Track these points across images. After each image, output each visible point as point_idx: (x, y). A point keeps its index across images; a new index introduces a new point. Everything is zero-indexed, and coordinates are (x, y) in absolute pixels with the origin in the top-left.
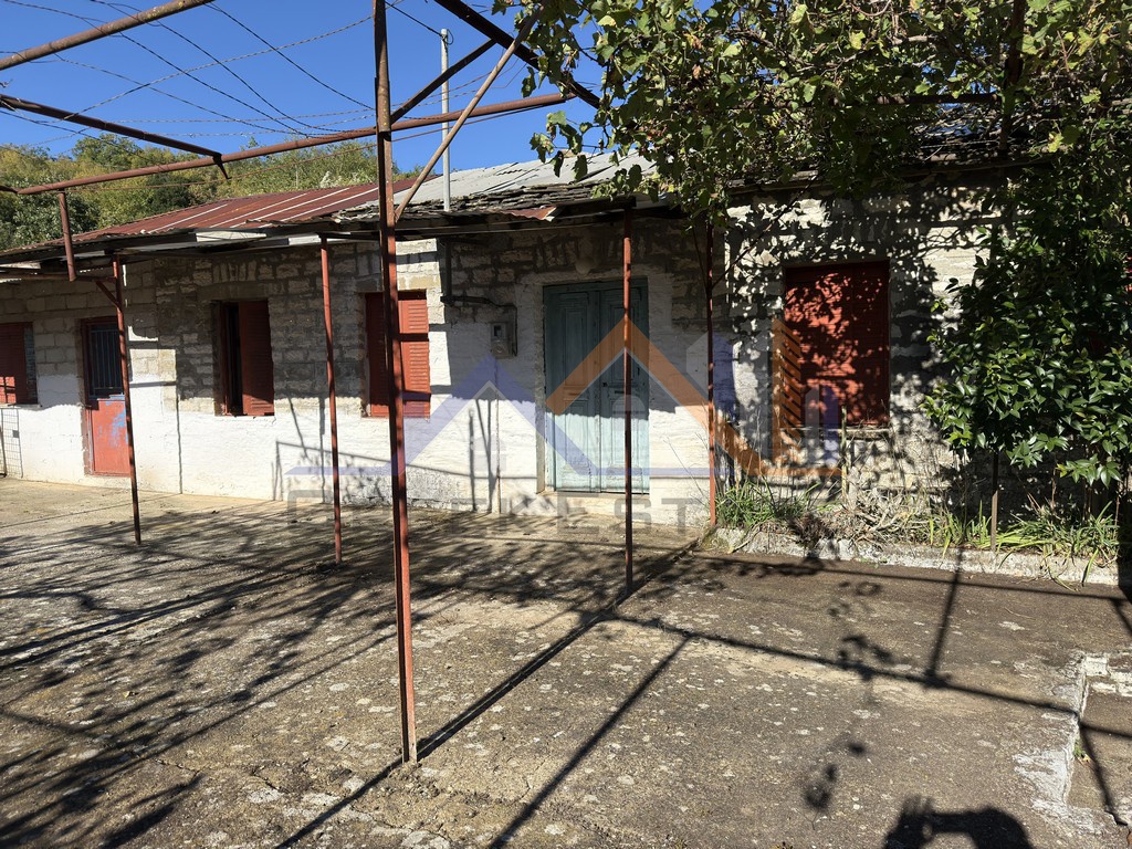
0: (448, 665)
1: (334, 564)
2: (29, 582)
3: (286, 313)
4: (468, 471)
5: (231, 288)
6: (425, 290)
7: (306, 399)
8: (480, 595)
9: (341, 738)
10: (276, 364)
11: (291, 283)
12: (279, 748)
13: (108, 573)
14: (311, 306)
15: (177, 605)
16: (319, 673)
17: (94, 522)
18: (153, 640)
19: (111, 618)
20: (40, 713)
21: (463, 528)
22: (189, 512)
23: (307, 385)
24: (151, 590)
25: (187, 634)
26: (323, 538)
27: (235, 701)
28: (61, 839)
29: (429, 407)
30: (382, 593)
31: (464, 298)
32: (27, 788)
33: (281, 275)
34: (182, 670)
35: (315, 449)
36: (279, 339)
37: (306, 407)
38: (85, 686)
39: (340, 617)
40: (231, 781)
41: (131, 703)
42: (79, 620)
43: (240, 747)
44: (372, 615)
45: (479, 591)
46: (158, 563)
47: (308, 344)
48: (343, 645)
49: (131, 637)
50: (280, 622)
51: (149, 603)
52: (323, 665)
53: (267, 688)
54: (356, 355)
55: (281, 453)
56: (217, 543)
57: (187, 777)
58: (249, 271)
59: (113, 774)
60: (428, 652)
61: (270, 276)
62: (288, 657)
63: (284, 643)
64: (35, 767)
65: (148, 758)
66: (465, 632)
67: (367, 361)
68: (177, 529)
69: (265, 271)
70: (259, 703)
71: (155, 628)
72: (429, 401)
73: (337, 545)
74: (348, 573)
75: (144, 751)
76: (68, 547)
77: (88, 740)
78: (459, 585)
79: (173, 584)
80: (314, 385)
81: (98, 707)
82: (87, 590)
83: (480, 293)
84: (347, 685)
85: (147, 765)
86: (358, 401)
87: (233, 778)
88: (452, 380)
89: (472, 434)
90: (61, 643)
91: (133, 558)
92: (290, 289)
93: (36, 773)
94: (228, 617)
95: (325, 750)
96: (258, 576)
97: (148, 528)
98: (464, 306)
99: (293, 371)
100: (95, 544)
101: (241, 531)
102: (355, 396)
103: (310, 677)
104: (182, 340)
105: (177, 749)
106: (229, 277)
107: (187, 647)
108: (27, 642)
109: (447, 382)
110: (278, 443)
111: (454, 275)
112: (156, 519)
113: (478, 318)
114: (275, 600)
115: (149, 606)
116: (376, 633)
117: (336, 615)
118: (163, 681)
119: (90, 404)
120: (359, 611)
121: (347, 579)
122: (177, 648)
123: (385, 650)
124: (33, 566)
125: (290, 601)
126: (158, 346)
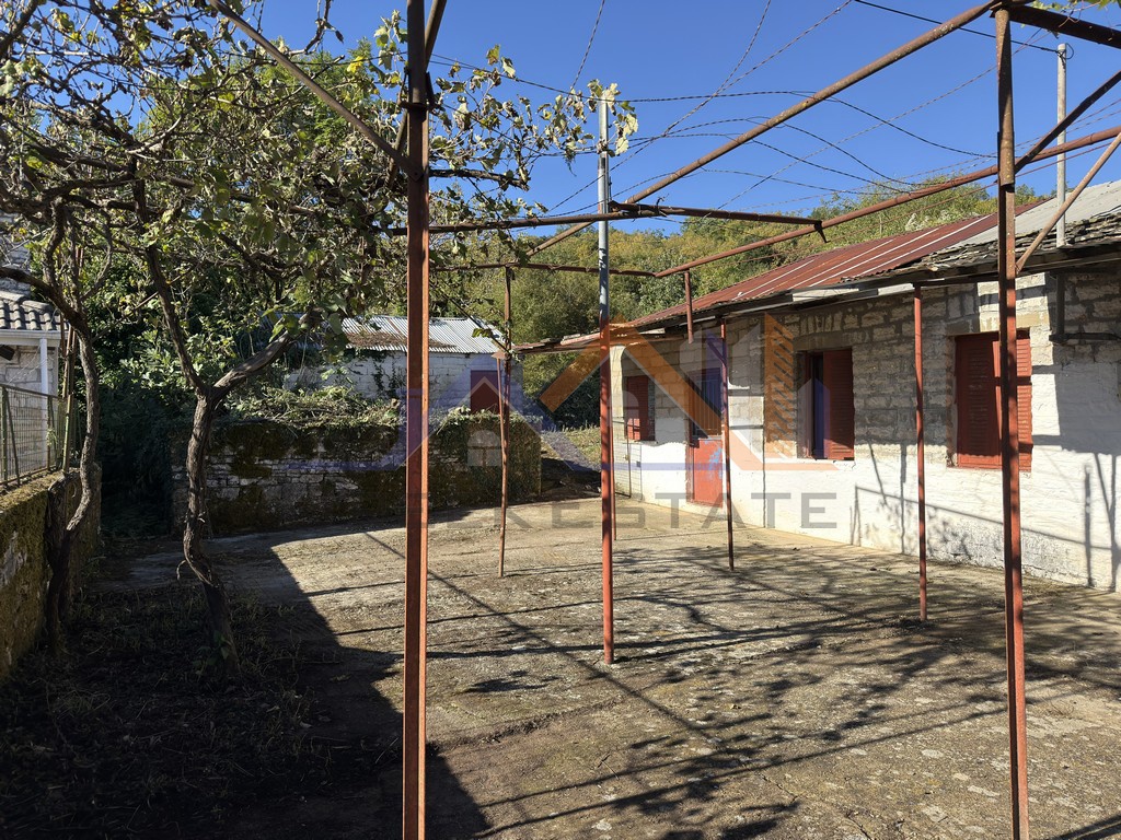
0: (1063, 764)
1: (918, 621)
2: (652, 589)
3: (869, 360)
4: (1082, 538)
5: (816, 338)
6: (1028, 329)
7: (887, 446)
8: (1104, 691)
9: (937, 809)
10: (857, 410)
11: (876, 331)
12: (872, 799)
13: (709, 592)
14: (896, 352)
15: (768, 633)
16: (910, 733)
17: (695, 544)
18: (750, 662)
19: (715, 633)
20: (666, 704)
21: (1075, 605)
22: (772, 546)
23: (888, 431)
24: (745, 614)
25: (779, 663)
26: (905, 591)
27: (826, 739)
28: (688, 818)
29: (1030, 460)
30: (976, 663)
31: (1081, 335)
32: (661, 766)
33: (866, 323)
34: (776, 696)
35: (895, 497)
36: (862, 386)
37: (888, 454)
38: (698, 690)
39: (929, 679)
40: (827, 815)
41: (735, 715)
42: (690, 630)
43: (834, 786)
44: (965, 685)
45: (1103, 686)
46: (749, 590)
47: (891, 390)
48: (935, 710)
49: (731, 654)
50: (865, 670)
51: (744, 626)
52: (914, 726)
53: (856, 735)
54: (943, 401)
55: (860, 499)
56: (800, 580)
57: (787, 800)
58: (834, 322)
59: (725, 775)
60: (1039, 743)
61: (855, 326)
62: (877, 708)
63: (871, 693)
64: (666, 750)
65: (752, 769)
66: (1086, 731)
67: (955, 407)
68: (762, 560)
69: (851, 321)
70: (850, 747)
71: (751, 651)
72: (1031, 453)
73: (922, 601)
74: (934, 633)
75: (748, 762)
76: (677, 563)
77: (704, 738)
78: (1074, 673)
79: (763, 613)
80: (896, 432)
81: (709, 712)
82: (695, 604)
83: (1103, 328)
84: (942, 755)
85: (752, 776)
86: (944, 449)
87: (829, 814)
88: (1061, 429)
89: (1088, 493)
90: (678, 647)
91: (728, 582)
92: (875, 337)
93: (667, 755)
94: (814, 654)
95: (921, 817)
96: (841, 619)
97: (739, 556)
98: (1080, 344)
99: (875, 417)
100: (697, 564)
101: (820, 571)
102: (940, 445)
103: (900, 735)
104: (770, 388)
105: (776, 769)
106: (815, 329)
107: (780, 675)
108: (654, 640)
109: (1055, 431)
110: (857, 488)
111: (1068, 309)
112: (744, 549)
113: (1099, 357)
114: (859, 647)
115: (744, 629)
116: (972, 705)
117: (923, 675)
118: (760, 702)
119: (693, 443)
120: (949, 677)
121: (934, 640)
122: (770, 676)
123: (982, 727)
124: (654, 575)
125: (874, 651)
126: (749, 393)
